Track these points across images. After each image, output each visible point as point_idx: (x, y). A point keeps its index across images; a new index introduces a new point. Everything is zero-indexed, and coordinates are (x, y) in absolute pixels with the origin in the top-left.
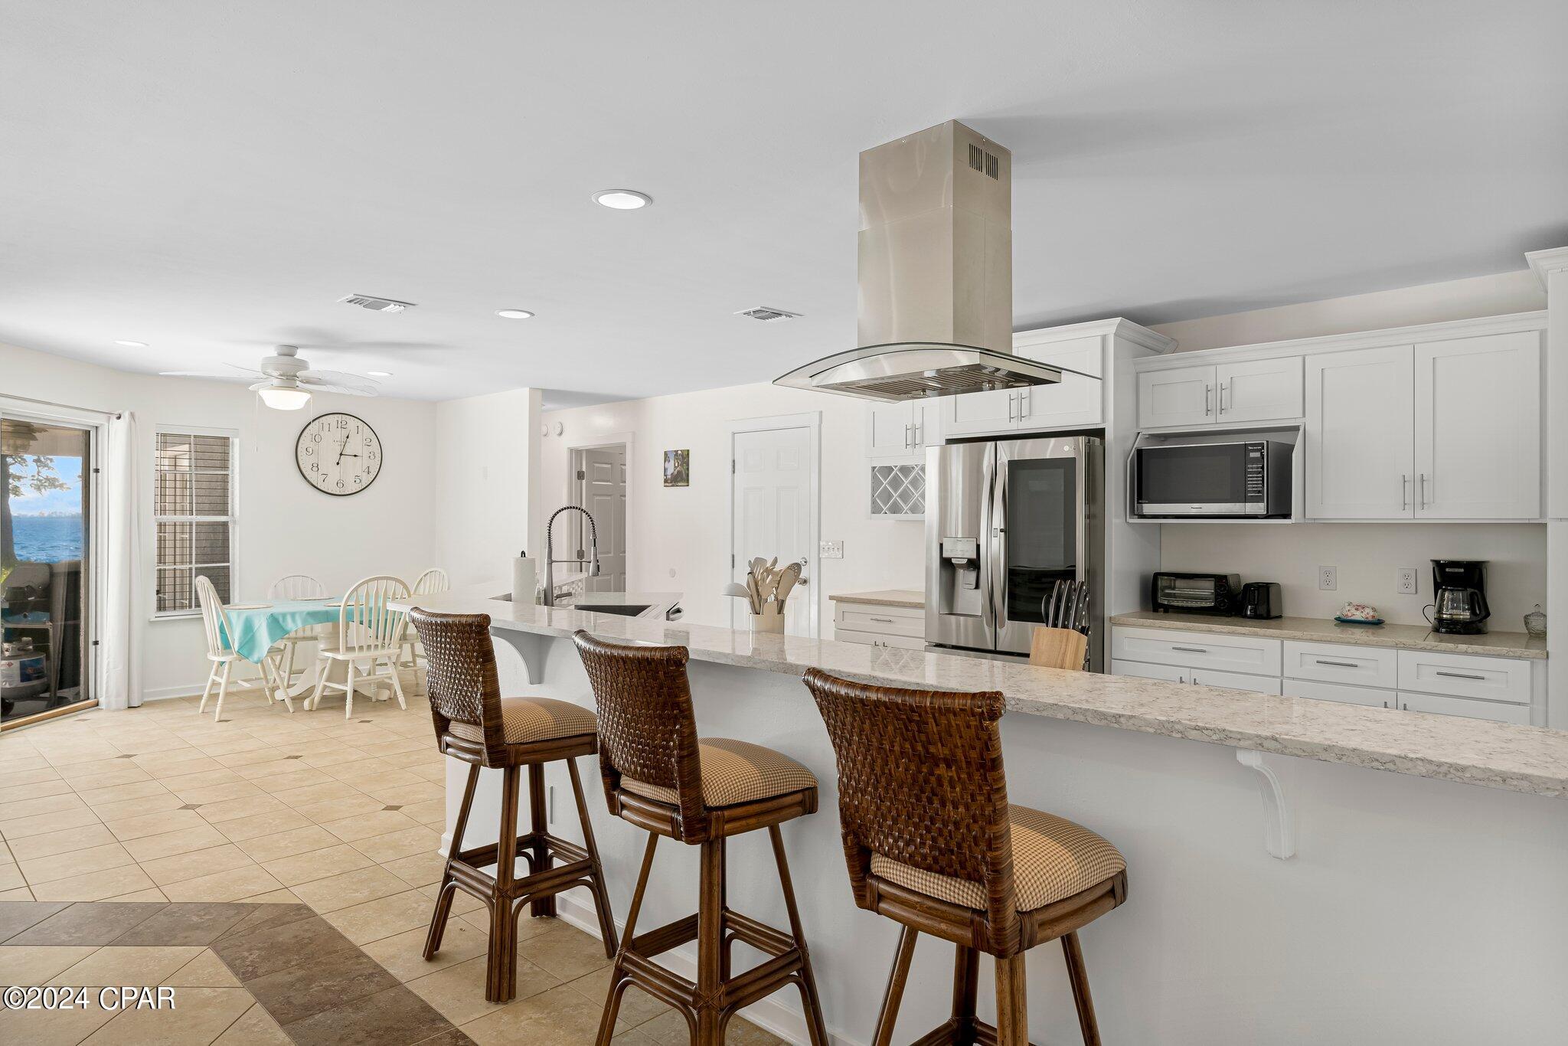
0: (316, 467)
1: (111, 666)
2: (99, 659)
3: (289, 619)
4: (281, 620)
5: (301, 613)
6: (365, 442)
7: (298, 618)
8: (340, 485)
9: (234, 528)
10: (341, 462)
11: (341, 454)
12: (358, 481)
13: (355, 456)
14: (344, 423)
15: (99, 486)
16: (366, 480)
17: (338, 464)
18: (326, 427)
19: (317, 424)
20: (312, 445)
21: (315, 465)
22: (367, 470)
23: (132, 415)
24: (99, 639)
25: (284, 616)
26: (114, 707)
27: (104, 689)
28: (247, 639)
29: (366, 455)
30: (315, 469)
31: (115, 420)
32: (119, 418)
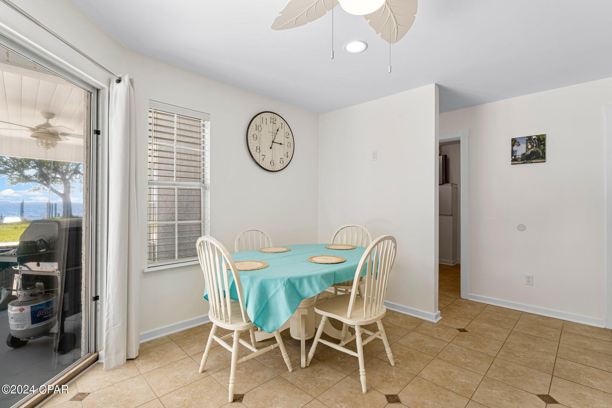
0: (258, 149)
1: (111, 324)
2: (99, 314)
3: (305, 283)
4: (297, 285)
5: (316, 276)
6: (285, 135)
7: (314, 282)
8: (272, 164)
9: (204, 193)
10: (273, 147)
11: (273, 142)
12: (282, 162)
13: (281, 144)
14: (274, 120)
15: (100, 148)
16: (286, 161)
17: (271, 148)
18: (264, 121)
19: (260, 118)
20: (257, 132)
21: (258, 148)
22: (286, 155)
23: (131, 81)
24: (99, 294)
25: (301, 280)
26: (113, 364)
27: (104, 345)
28: (263, 306)
29: (286, 144)
30: (258, 151)
31: (115, 83)
32: (119, 81)
